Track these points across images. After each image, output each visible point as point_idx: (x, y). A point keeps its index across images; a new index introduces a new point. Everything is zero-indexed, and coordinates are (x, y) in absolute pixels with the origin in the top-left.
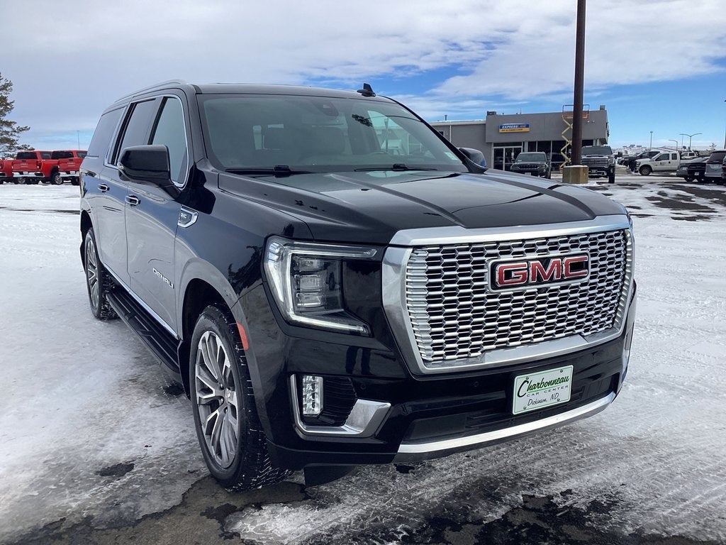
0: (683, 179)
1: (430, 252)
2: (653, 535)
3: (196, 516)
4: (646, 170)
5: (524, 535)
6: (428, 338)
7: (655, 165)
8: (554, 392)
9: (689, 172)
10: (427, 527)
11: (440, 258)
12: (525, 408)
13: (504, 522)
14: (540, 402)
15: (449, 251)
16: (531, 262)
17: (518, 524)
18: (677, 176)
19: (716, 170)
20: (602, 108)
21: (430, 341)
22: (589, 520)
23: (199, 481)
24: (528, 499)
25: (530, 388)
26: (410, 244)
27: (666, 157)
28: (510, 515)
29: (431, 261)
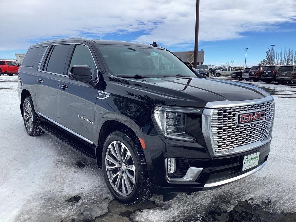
0: (233, 79)
1: (219, 110)
2: (288, 213)
3: (117, 216)
4: (219, 75)
5: (244, 215)
6: (217, 143)
7: (222, 73)
8: (254, 162)
9: (236, 76)
10: (208, 215)
11: (222, 113)
12: (246, 168)
13: (235, 211)
14: (250, 166)
15: (225, 110)
16: (250, 114)
17: (240, 212)
18: (231, 77)
19: (246, 75)
20: (202, 50)
21: (217, 144)
22: (264, 208)
23: (111, 202)
24: (239, 202)
25: (248, 161)
26: (213, 107)
27: (226, 70)
28: (235, 208)
29: (219, 114)
